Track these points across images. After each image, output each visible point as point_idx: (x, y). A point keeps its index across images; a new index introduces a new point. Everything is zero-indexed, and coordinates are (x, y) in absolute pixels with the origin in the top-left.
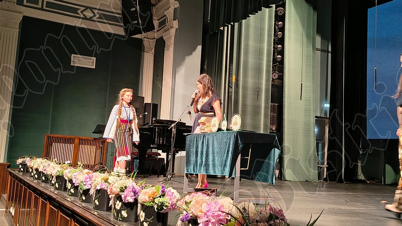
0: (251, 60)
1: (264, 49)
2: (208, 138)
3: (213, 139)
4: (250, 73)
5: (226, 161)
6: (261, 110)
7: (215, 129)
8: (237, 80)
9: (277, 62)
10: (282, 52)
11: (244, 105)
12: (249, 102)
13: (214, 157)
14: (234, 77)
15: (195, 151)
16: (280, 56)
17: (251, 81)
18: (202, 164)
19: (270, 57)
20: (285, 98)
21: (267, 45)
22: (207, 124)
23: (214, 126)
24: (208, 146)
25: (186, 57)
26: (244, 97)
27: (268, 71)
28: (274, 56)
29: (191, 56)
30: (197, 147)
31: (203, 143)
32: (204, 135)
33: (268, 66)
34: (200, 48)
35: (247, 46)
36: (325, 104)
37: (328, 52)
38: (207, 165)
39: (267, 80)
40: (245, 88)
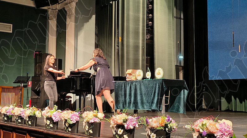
0: (131, 26)
1: (140, 17)
2: (135, 84)
3: (140, 85)
4: (131, 35)
5: (153, 99)
6: (140, 62)
7: (140, 78)
8: (122, 40)
9: (149, 27)
10: (152, 20)
11: (128, 59)
12: (131, 56)
13: (142, 97)
14: (120, 38)
15: (123, 94)
16: (151, 23)
17: (131, 41)
18: (131, 102)
19: (145, 23)
20: (155, 53)
21: (142, 15)
22: (133, 75)
23: (140, 75)
24: (136, 90)
25: (85, 24)
26: (128, 53)
27: (143, 34)
28: (147, 22)
29: (88, 23)
30: (125, 91)
31: (131, 87)
32: (132, 82)
33: (143, 30)
34: (94, 16)
35: (128, 15)
36: (180, 56)
37: (180, 18)
38: (136, 103)
39: (143, 40)
40: (128, 46)
